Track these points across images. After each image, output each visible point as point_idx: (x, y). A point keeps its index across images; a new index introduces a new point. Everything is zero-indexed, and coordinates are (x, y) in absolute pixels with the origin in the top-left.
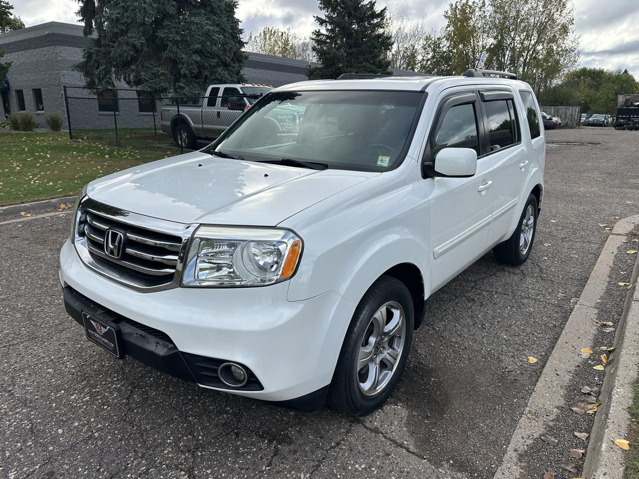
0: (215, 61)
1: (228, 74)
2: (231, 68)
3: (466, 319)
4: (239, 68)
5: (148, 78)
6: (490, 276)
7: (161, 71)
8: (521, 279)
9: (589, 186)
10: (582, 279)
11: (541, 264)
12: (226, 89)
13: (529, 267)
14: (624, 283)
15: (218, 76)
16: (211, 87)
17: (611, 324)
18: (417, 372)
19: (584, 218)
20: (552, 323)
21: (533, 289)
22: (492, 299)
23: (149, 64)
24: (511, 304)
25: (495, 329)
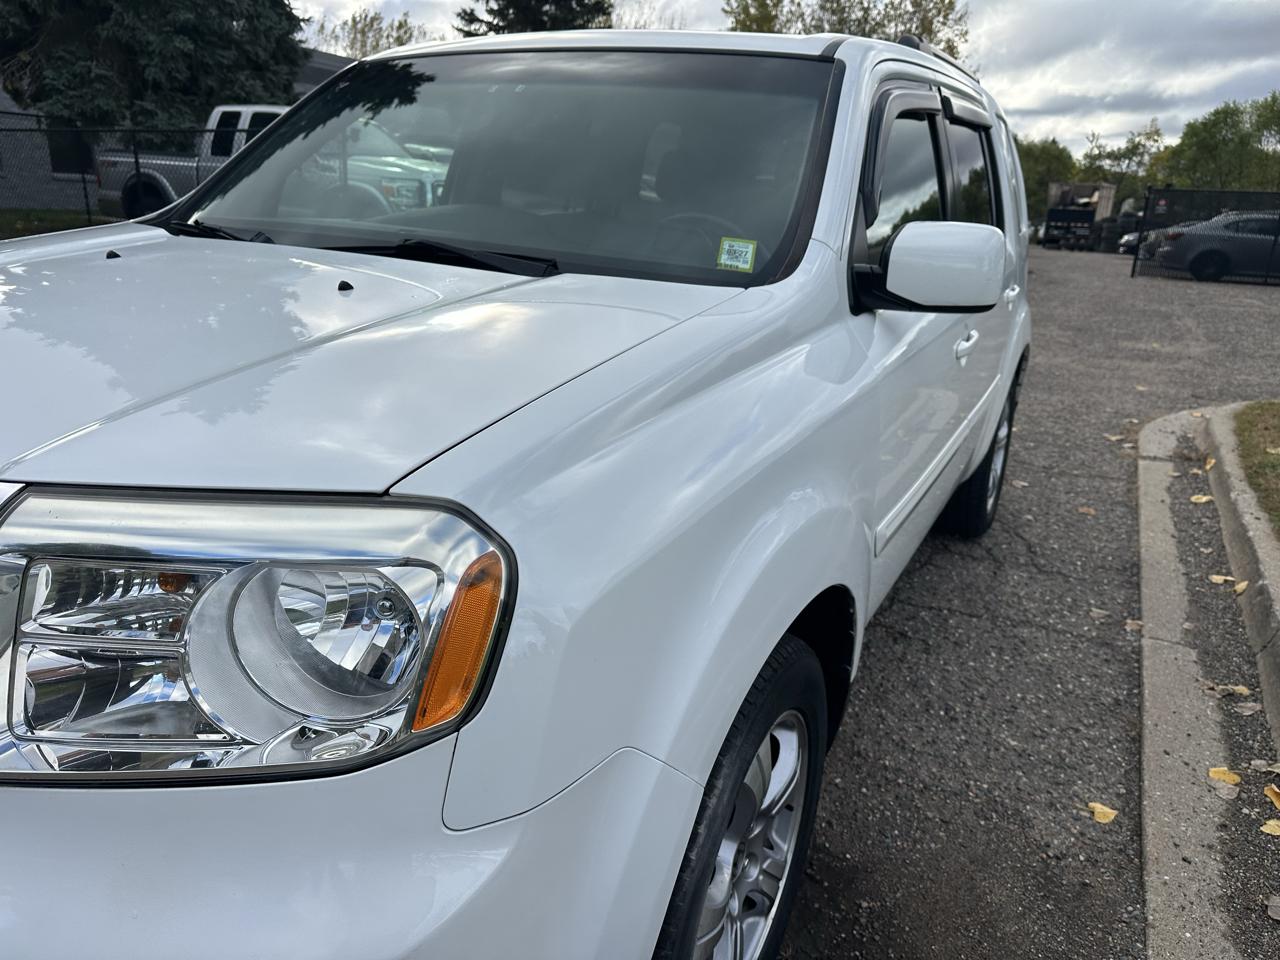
0: (229, 56)
1: (264, 87)
2: (269, 75)
3: (903, 693)
4: (290, 77)
5: (63, 85)
6: (922, 567)
7: (96, 71)
8: (995, 573)
9: (1051, 354)
10: (1125, 569)
11: (1024, 531)
12: (256, 117)
13: (1000, 538)
14: (1223, 578)
15: (239, 91)
16: (219, 111)
17: (1242, 689)
18: (817, 882)
19: (1070, 422)
20: (1108, 695)
21: (1031, 599)
22: (946, 629)
23: (64, 50)
24: (994, 642)
25: (981, 719)
